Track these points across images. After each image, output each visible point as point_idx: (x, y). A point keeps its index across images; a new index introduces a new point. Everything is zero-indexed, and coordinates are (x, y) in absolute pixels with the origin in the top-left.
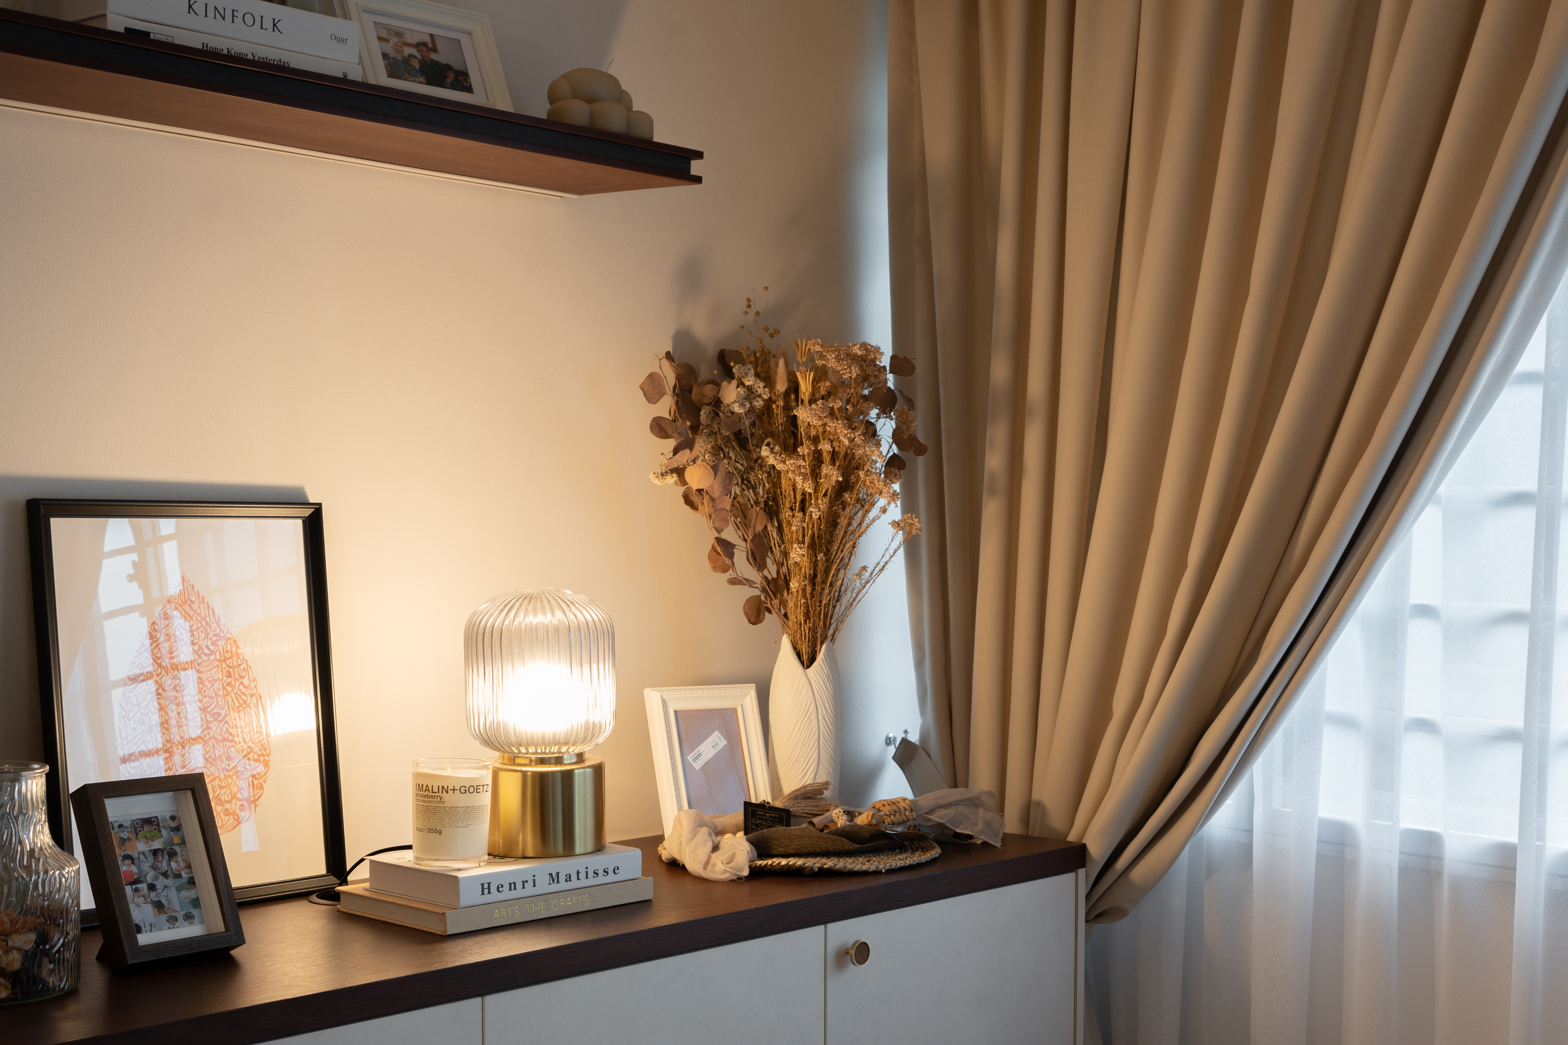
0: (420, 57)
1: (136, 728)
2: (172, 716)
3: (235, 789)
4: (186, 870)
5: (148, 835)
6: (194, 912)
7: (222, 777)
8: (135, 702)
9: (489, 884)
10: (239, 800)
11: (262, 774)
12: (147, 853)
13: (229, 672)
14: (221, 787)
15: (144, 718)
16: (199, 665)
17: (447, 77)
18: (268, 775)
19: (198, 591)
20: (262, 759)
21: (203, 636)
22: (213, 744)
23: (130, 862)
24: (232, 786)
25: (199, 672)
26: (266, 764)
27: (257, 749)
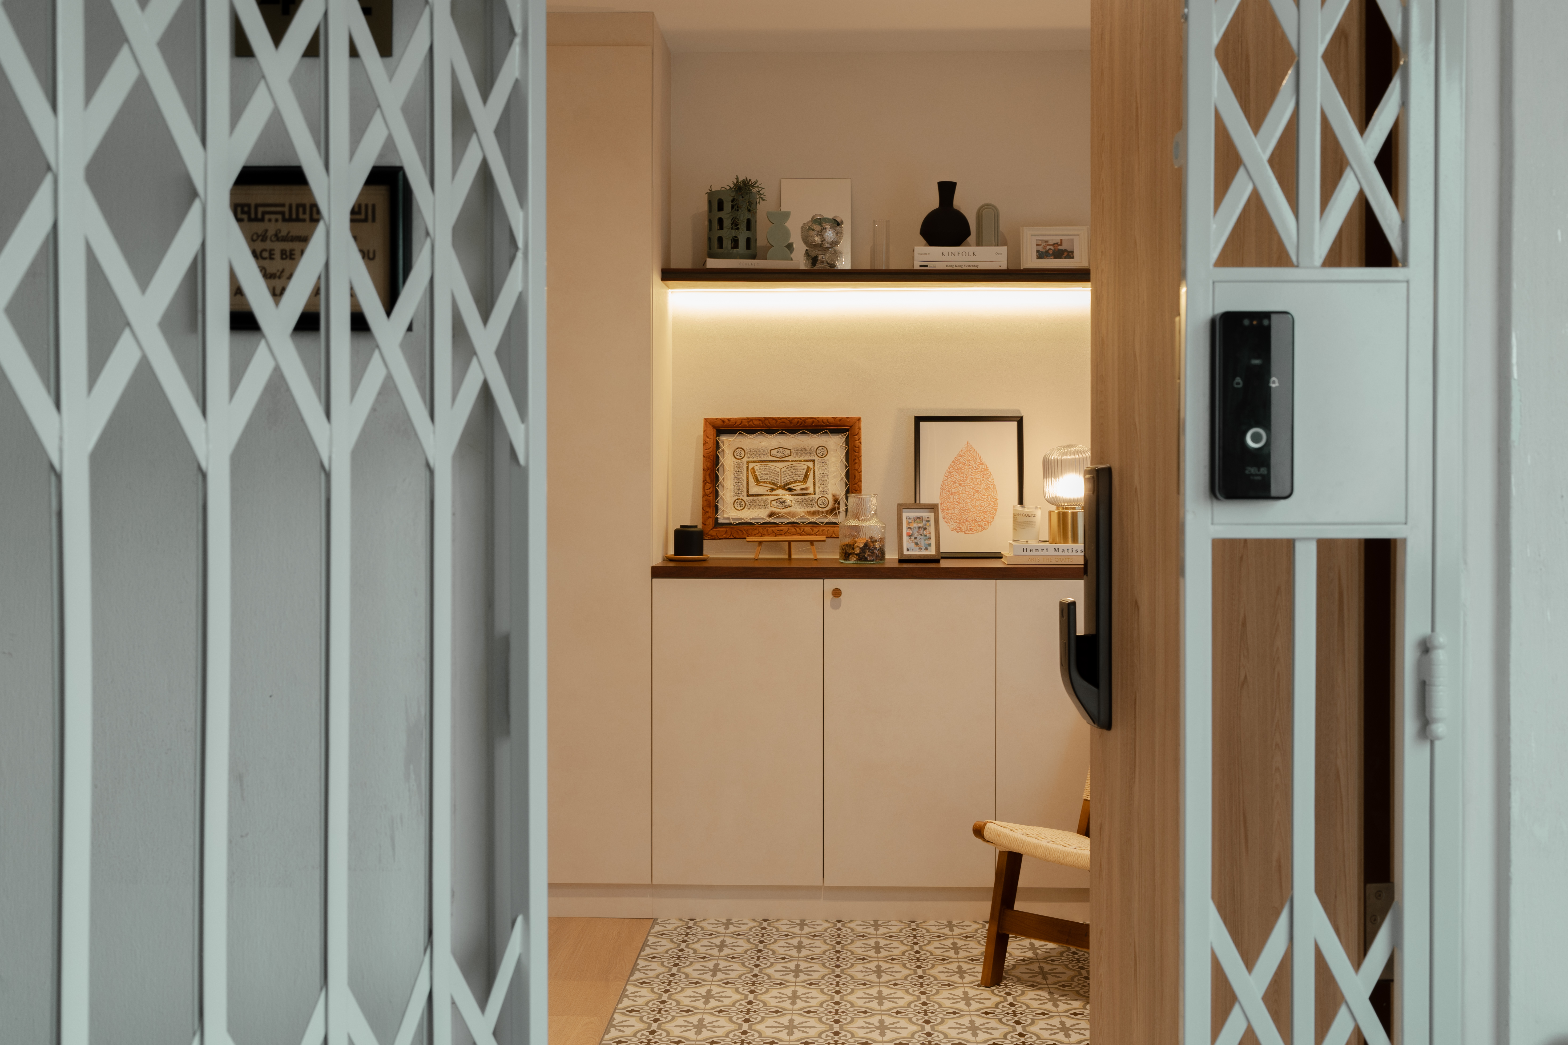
1: (946, 493)
2: (960, 490)
3: (983, 518)
4: (929, 534)
5: (918, 522)
6: (929, 548)
7: (978, 513)
8: (947, 484)
9: (1026, 548)
10: (984, 521)
11: (994, 513)
12: (916, 527)
13: (983, 476)
14: (977, 516)
15: (950, 490)
16: (972, 473)
19: (973, 448)
20: (994, 507)
21: (974, 463)
22: (975, 501)
23: (910, 530)
25: (972, 475)
26: (996, 510)
27: (992, 504)
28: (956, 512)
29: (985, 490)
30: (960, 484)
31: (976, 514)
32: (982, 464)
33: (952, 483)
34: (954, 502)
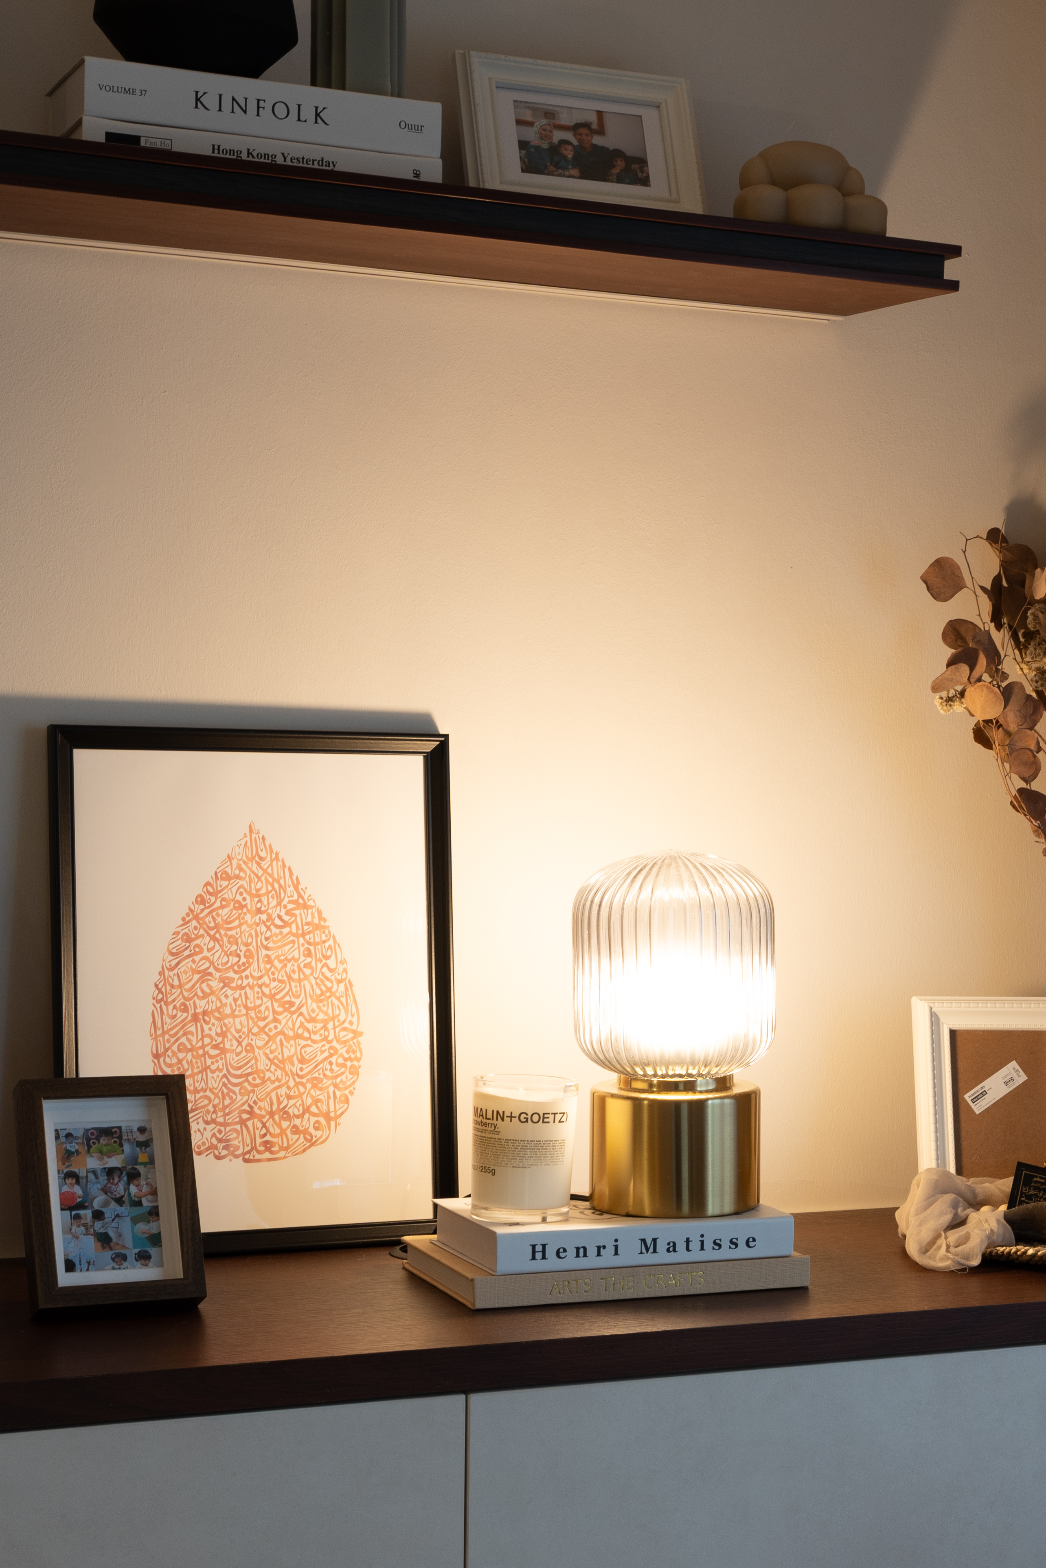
0: (575, 143)
1: (176, 1015)
2: (226, 1004)
3: (309, 1101)
4: (150, 1197)
5: (105, 1149)
6: (153, 1251)
7: (291, 1083)
8: (176, 983)
9: (544, 1246)
10: (314, 1115)
11: (348, 1084)
12: (99, 1171)
13: (309, 950)
14: (289, 1097)
15: (188, 1003)
16: (267, 939)
17: (614, 167)
18: (356, 1084)
19: (270, 846)
20: (349, 1064)
21: (274, 903)
22: (281, 1041)
23: (74, 1181)
24: (304, 1097)
25: (267, 948)
26: (355, 1071)
27: (343, 1051)
28: (212, 1083)
29: (318, 1000)
30: (226, 983)
31: (283, 1091)
32: (305, 906)
33: (196, 977)
34: (203, 1047)
